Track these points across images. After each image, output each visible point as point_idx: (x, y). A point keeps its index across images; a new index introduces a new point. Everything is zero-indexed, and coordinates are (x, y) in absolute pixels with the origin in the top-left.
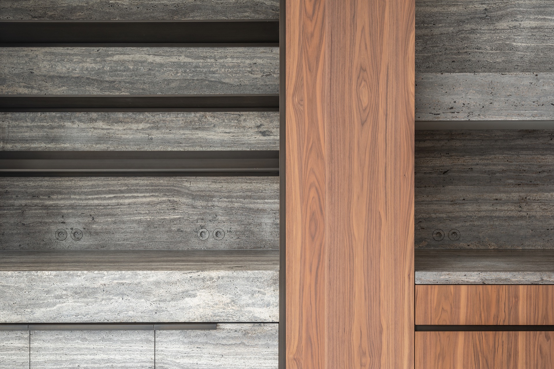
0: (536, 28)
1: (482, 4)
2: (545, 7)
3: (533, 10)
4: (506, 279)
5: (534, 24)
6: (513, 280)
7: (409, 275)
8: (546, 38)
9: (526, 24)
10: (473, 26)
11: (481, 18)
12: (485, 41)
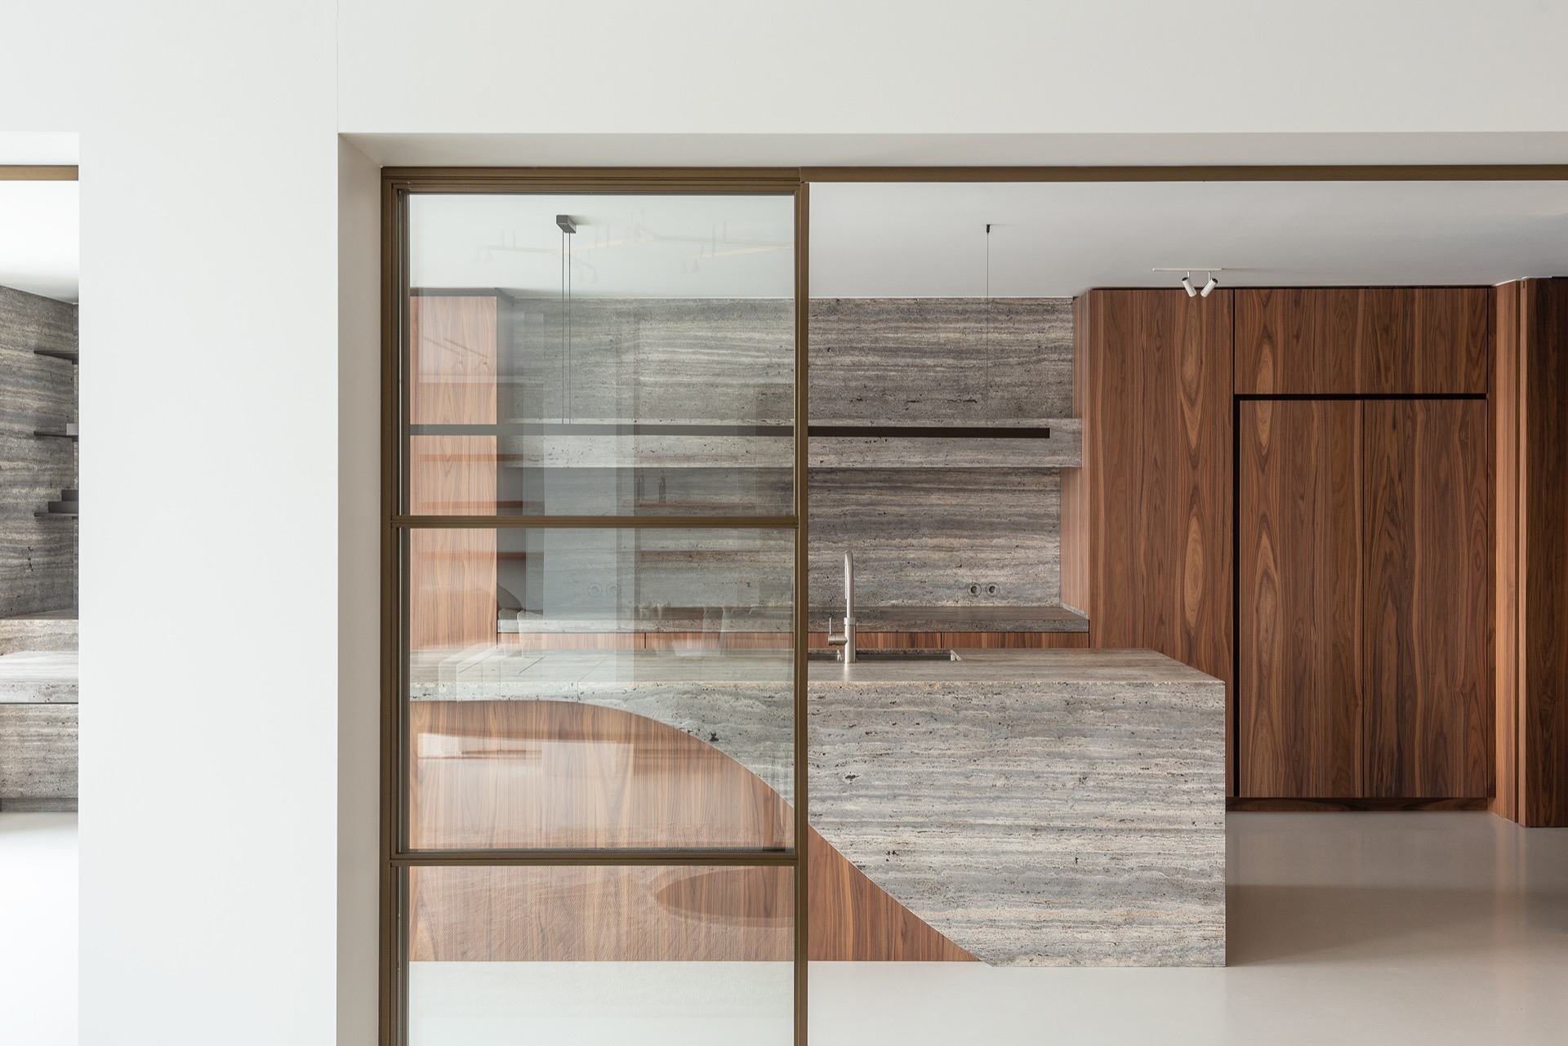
0: (665, 361)
1: (607, 335)
2: (674, 339)
3: (662, 342)
4: (585, 628)
5: (663, 357)
6: (592, 628)
7: (492, 623)
8: (676, 372)
9: (655, 356)
10: (598, 359)
11: (606, 350)
12: (610, 375)
